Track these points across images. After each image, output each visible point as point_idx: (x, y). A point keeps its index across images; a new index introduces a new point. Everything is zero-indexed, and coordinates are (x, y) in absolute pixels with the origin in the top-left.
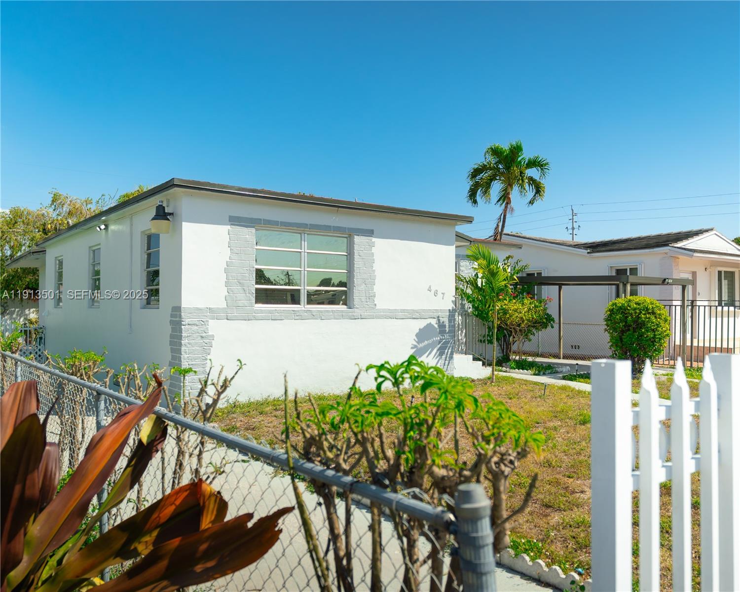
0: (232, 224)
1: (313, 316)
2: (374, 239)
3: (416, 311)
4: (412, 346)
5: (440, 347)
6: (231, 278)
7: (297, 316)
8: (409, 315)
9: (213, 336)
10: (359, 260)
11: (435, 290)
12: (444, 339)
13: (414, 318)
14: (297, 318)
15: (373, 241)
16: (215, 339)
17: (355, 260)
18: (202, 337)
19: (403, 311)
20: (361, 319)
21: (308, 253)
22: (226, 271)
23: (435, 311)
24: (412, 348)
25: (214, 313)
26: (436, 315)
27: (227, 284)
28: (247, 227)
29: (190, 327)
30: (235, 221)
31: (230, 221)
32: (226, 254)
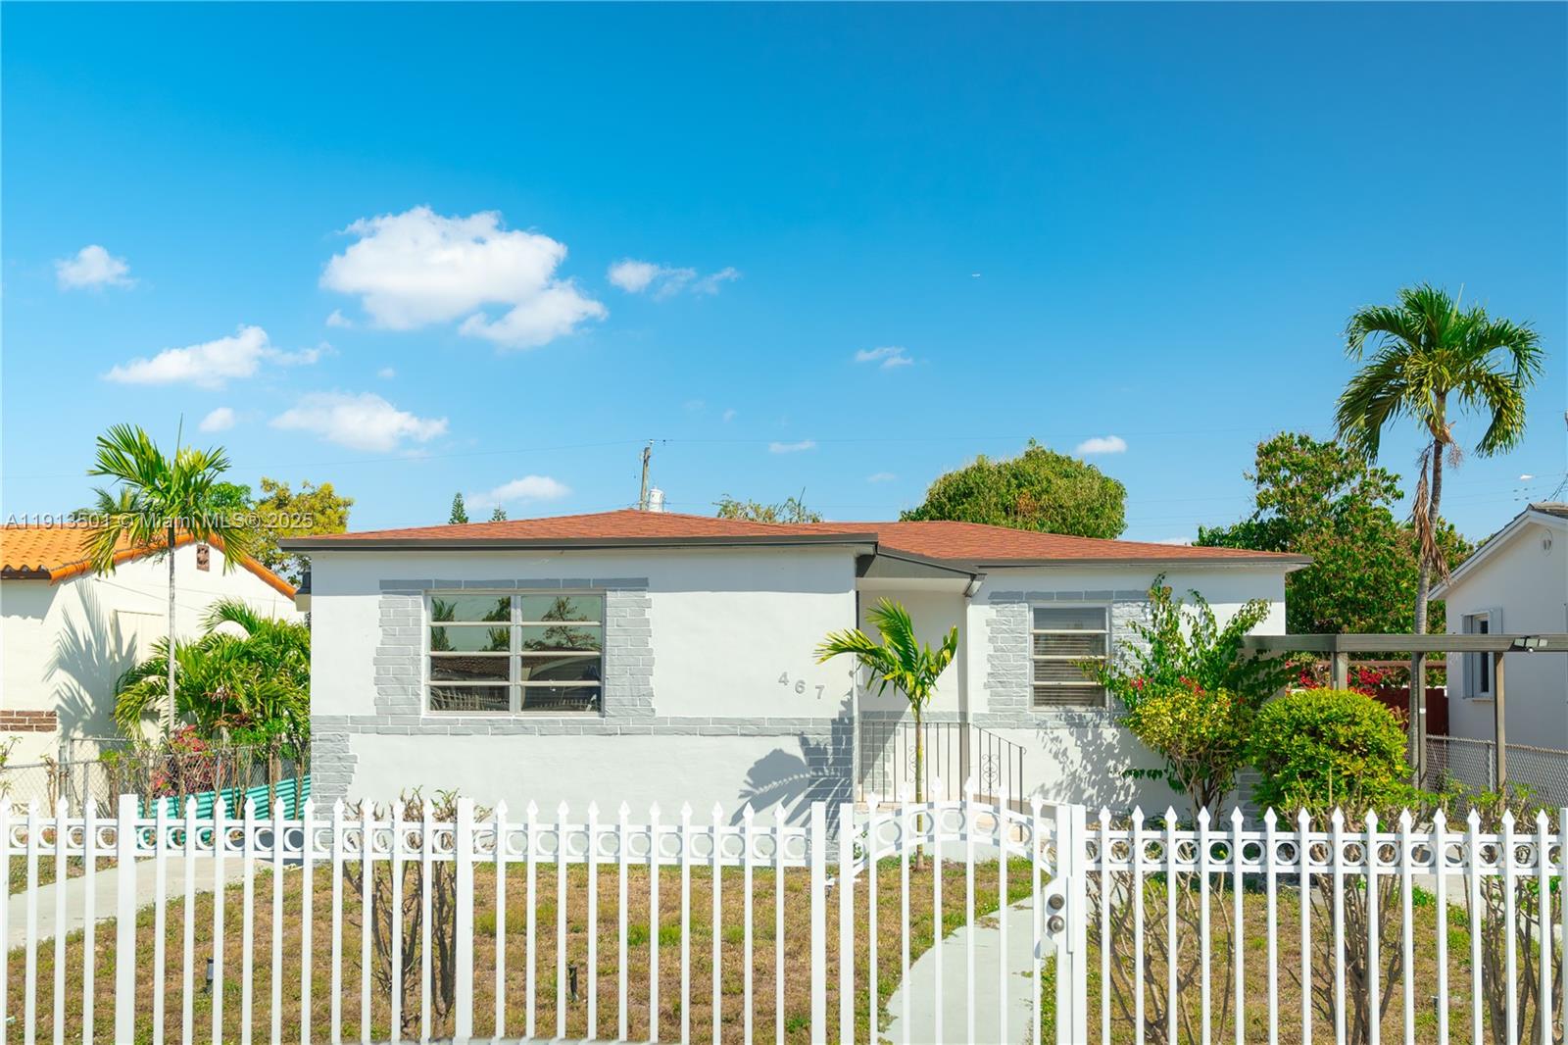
0: (384, 593)
1: (526, 730)
2: (648, 595)
3: (751, 722)
4: (742, 793)
5: (812, 791)
6: (382, 672)
7: (497, 728)
8: (733, 730)
9: (355, 757)
10: (617, 633)
11: (796, 681)
12: (822, 777)
13: (745, 735)
14: (496, 732)
15: (647, 597)
16: (358, 761)
17: (608, 633)
18: (339, 758)
19: (719, 721)
20: (622, 734)
21: (522, 626)
22: (376, 662)
23: (796, 722)
24: (741, 797)
25: (359, 724)
26: (798, 728)
27: (377, 681)
28: (408, 594)
29: (322, 743)
30: (389, 587)
31: (381, 588)
32: (376, 637)
